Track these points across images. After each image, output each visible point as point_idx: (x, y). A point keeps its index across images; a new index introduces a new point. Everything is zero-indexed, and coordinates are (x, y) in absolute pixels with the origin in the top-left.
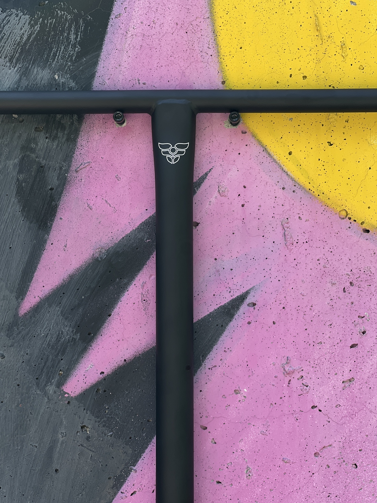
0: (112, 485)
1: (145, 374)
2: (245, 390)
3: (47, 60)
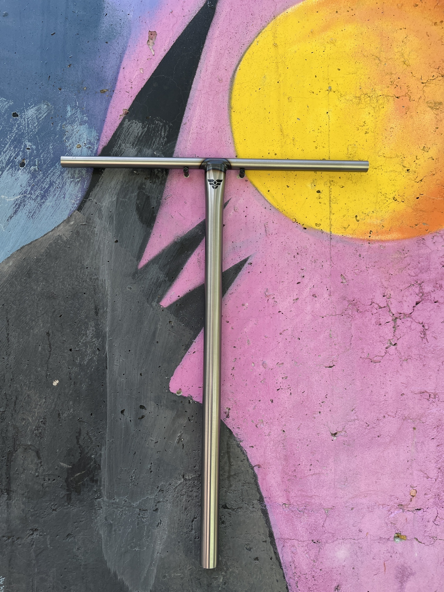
0: (184, 349)
2: (247, 304)
3: (150, 145)
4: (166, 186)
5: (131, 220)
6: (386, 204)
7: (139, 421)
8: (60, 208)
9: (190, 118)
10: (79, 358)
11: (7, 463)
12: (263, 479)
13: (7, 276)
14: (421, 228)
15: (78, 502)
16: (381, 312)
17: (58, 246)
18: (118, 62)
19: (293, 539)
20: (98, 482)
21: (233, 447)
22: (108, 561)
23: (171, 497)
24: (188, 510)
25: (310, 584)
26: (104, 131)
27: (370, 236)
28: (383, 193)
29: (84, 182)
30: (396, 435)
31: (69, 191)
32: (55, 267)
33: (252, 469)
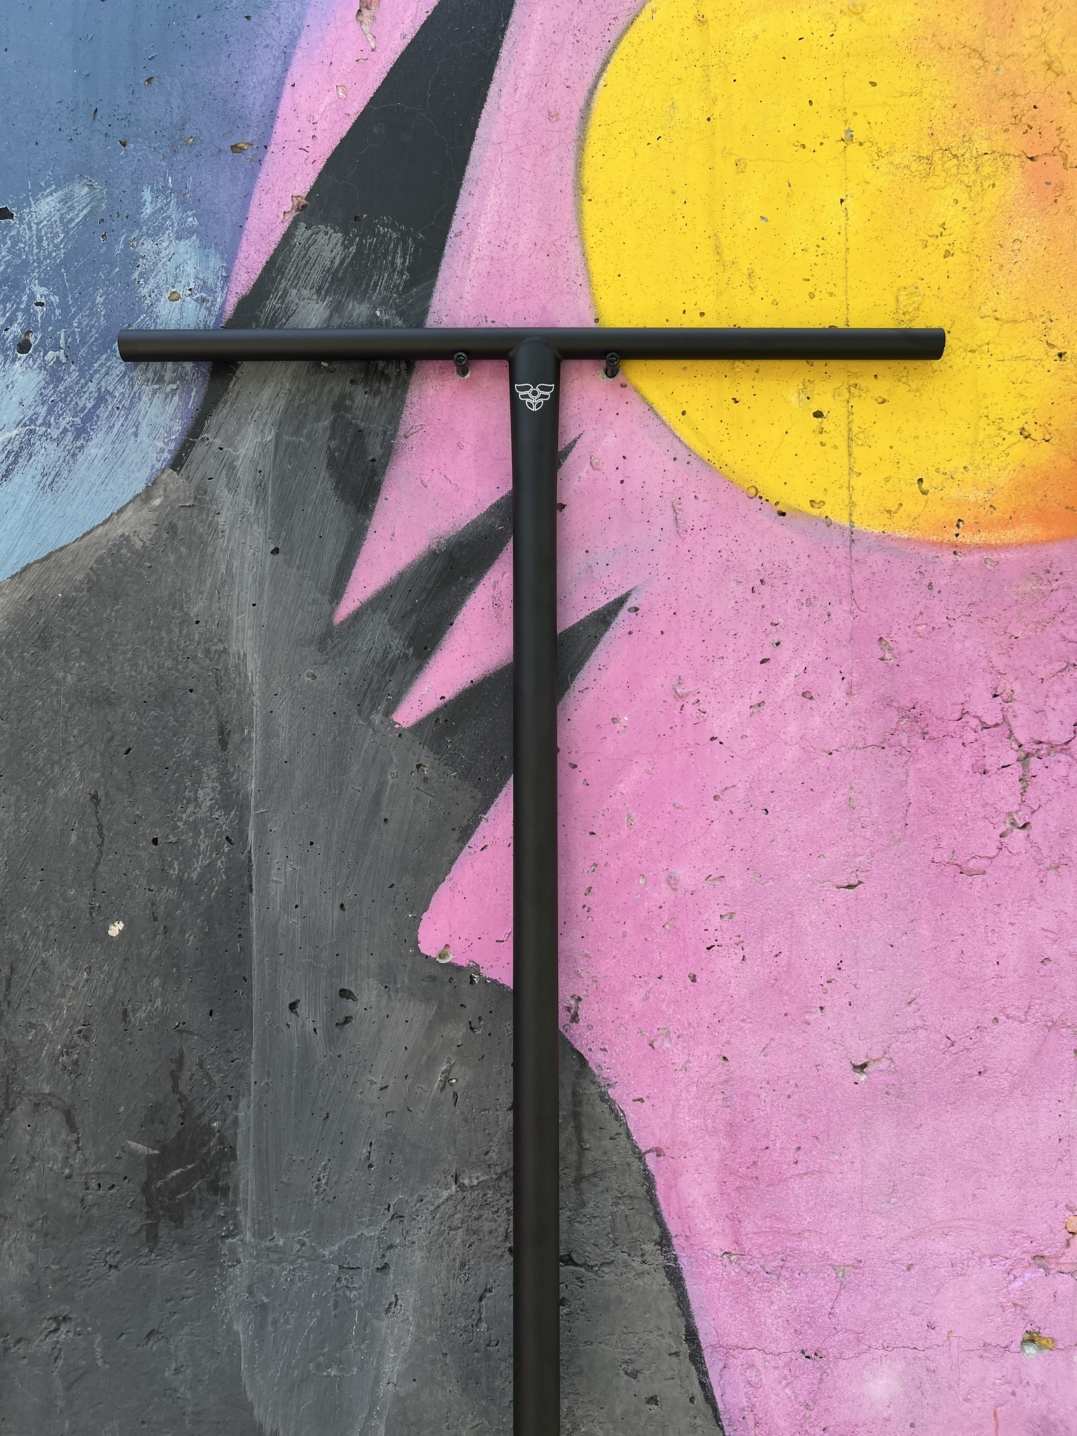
0: (456, 838)
1: (497, 699)
2: (626, 718)
3: (366, 291)
4: (408, 401)
5: (316, 493)
7: (337, 1030)
8: (127, 462)
9: (473, 219)
10: (176, 863)
12: (671, 1188)
15: (176, 1245)
16: (987, 739)
17: (121, 565)
18: (279, 69)
19: (750, 1346)
20: (230, 1194)
21: (589, 1100)
22: (256, 1406)
23: (424, 1233)
24: (469, 1268)
26: (241, 255)
27: (957, 535)
28: (992, 418)
29: (189, 393)
30: (1027, 1071)
31: (147, 416)
32: (113, 621)
33: (640, 1158)
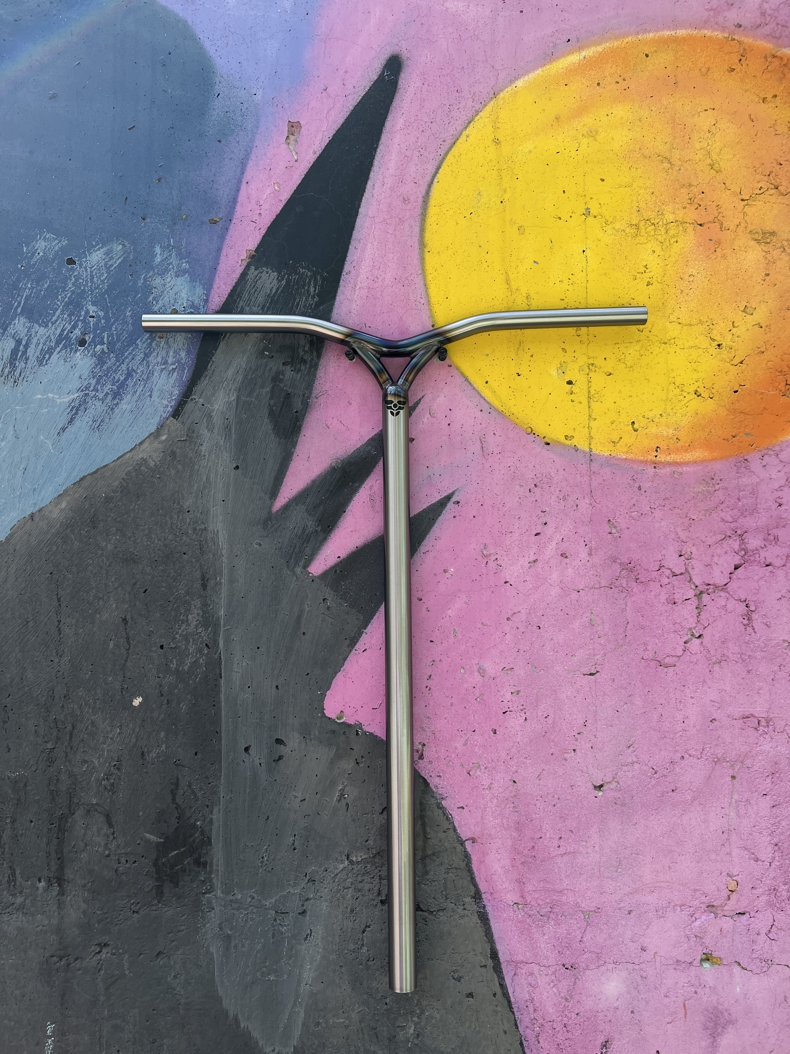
2: (452, 570)
4: (318, 376)
5: (261, 432)
6: (683, 403)
7: (274, 764)
8: (145, 414)
9: (357, 264)
11: (58, 834)
12: (481, 862)
13: (58, 526)
14: (741, 442)
15: (174, 899)
16: (676, 583)
18: (238, 173)
19: (531, 962)
21: (430, 808)
22: (224, 998)
24: (356, 913)
25: (560, 1037)
26: (215, 286)
27: (656, 456)
28: (677, 384)
29: (183, 371)
30: (702, 789)
31: (158, 385)
32: (137, 511)
33: (462, 844)
